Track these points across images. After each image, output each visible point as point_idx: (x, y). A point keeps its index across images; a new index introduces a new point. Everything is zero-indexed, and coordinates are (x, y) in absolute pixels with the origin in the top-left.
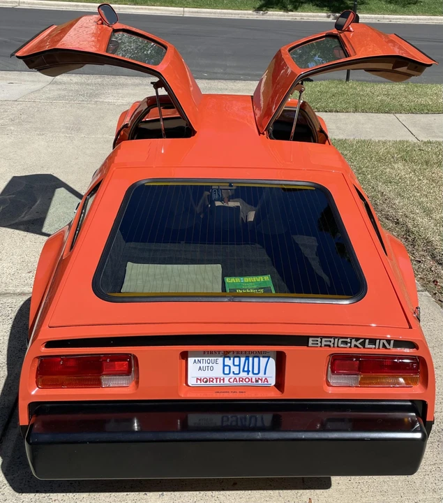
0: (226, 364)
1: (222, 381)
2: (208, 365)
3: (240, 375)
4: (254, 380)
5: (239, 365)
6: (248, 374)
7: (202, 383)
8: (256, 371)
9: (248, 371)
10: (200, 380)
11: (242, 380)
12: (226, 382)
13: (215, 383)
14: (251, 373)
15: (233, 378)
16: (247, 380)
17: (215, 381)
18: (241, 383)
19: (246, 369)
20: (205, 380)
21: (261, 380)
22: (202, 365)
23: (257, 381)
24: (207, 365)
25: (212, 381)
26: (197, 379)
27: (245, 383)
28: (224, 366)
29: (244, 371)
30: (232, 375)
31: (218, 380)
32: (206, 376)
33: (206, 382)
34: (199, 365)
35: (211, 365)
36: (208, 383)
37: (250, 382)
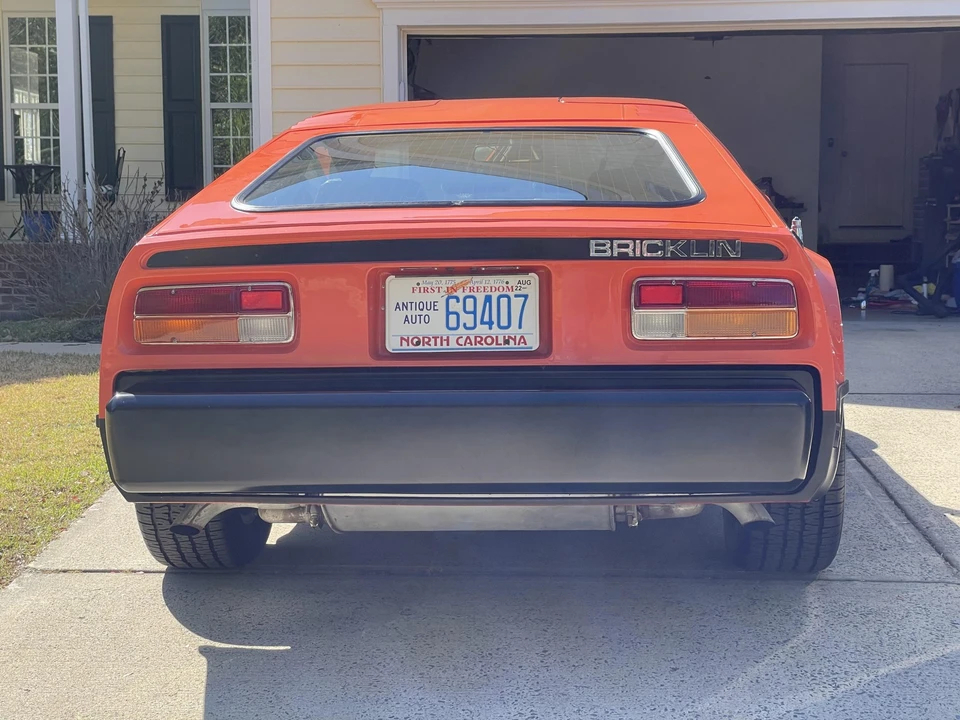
0: (450, 310)
1: (445, 343)
2: (421, 313)
3: (476, 331)
4: (501, 341)
5: (474, 313)
6: (490, 328)
7: (411, 346)
8: (504, 322)
9: (490, 323)
10: (407, 341)
11: (480, 340)
12: (453, 345)
13: (433, 346)
14: (495, 326)
15: (465, 337)
16: (489, 340)
17: (432, 342)
18: (479, 346)
19: (486, 319)
20: (415, 342)
21: (514, 340)
22: (409, 313)
23: (507, 342)
24: (419, 312)
25: (428, 343)
26: (402, 339)
27: (485, 346)
28: (448, 313)
29: (482, 322)
30: (461, 330)
31: (439, 340)
32: (416, 334)
33: (418, 343)
34: (405, 312)
35: (425, 312)
36: (421, 346)
37: (494, 345)
